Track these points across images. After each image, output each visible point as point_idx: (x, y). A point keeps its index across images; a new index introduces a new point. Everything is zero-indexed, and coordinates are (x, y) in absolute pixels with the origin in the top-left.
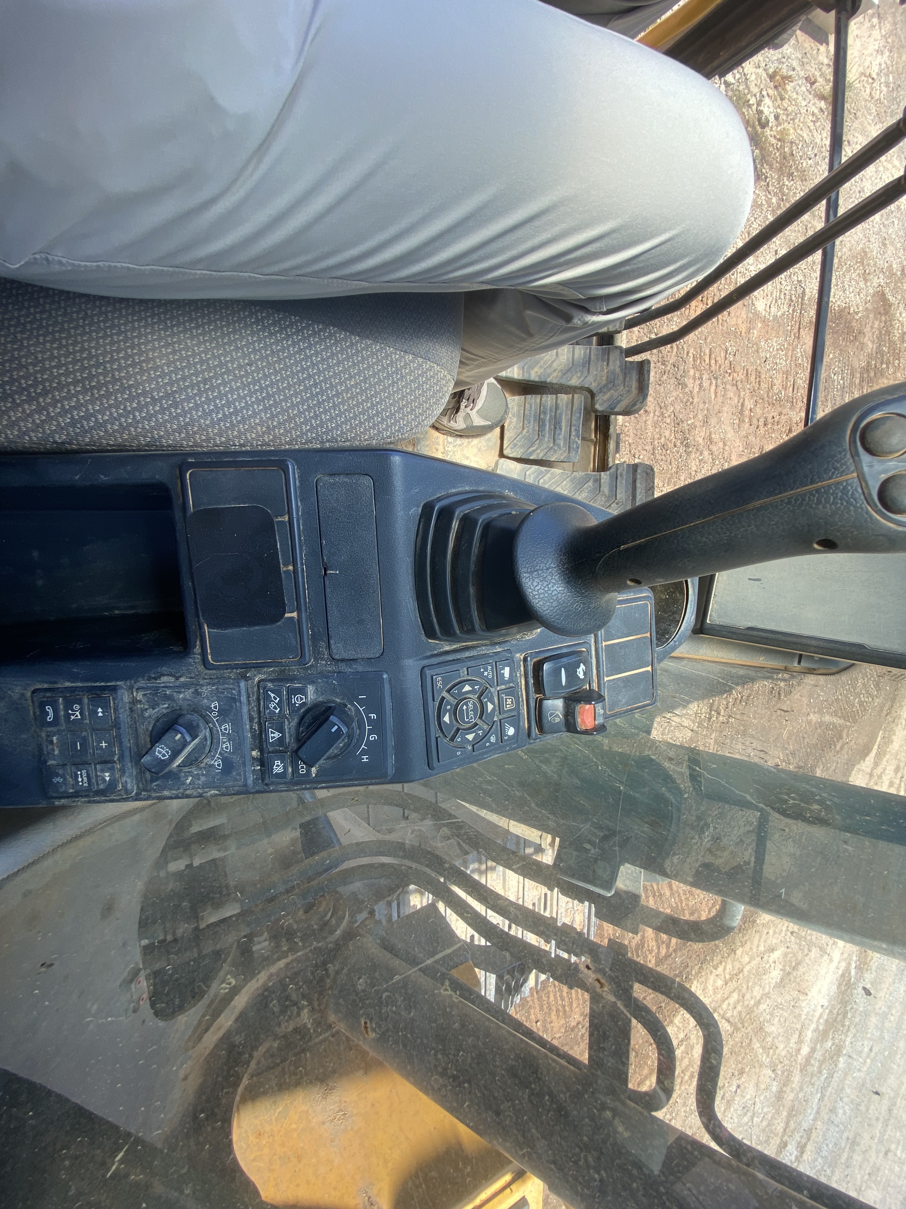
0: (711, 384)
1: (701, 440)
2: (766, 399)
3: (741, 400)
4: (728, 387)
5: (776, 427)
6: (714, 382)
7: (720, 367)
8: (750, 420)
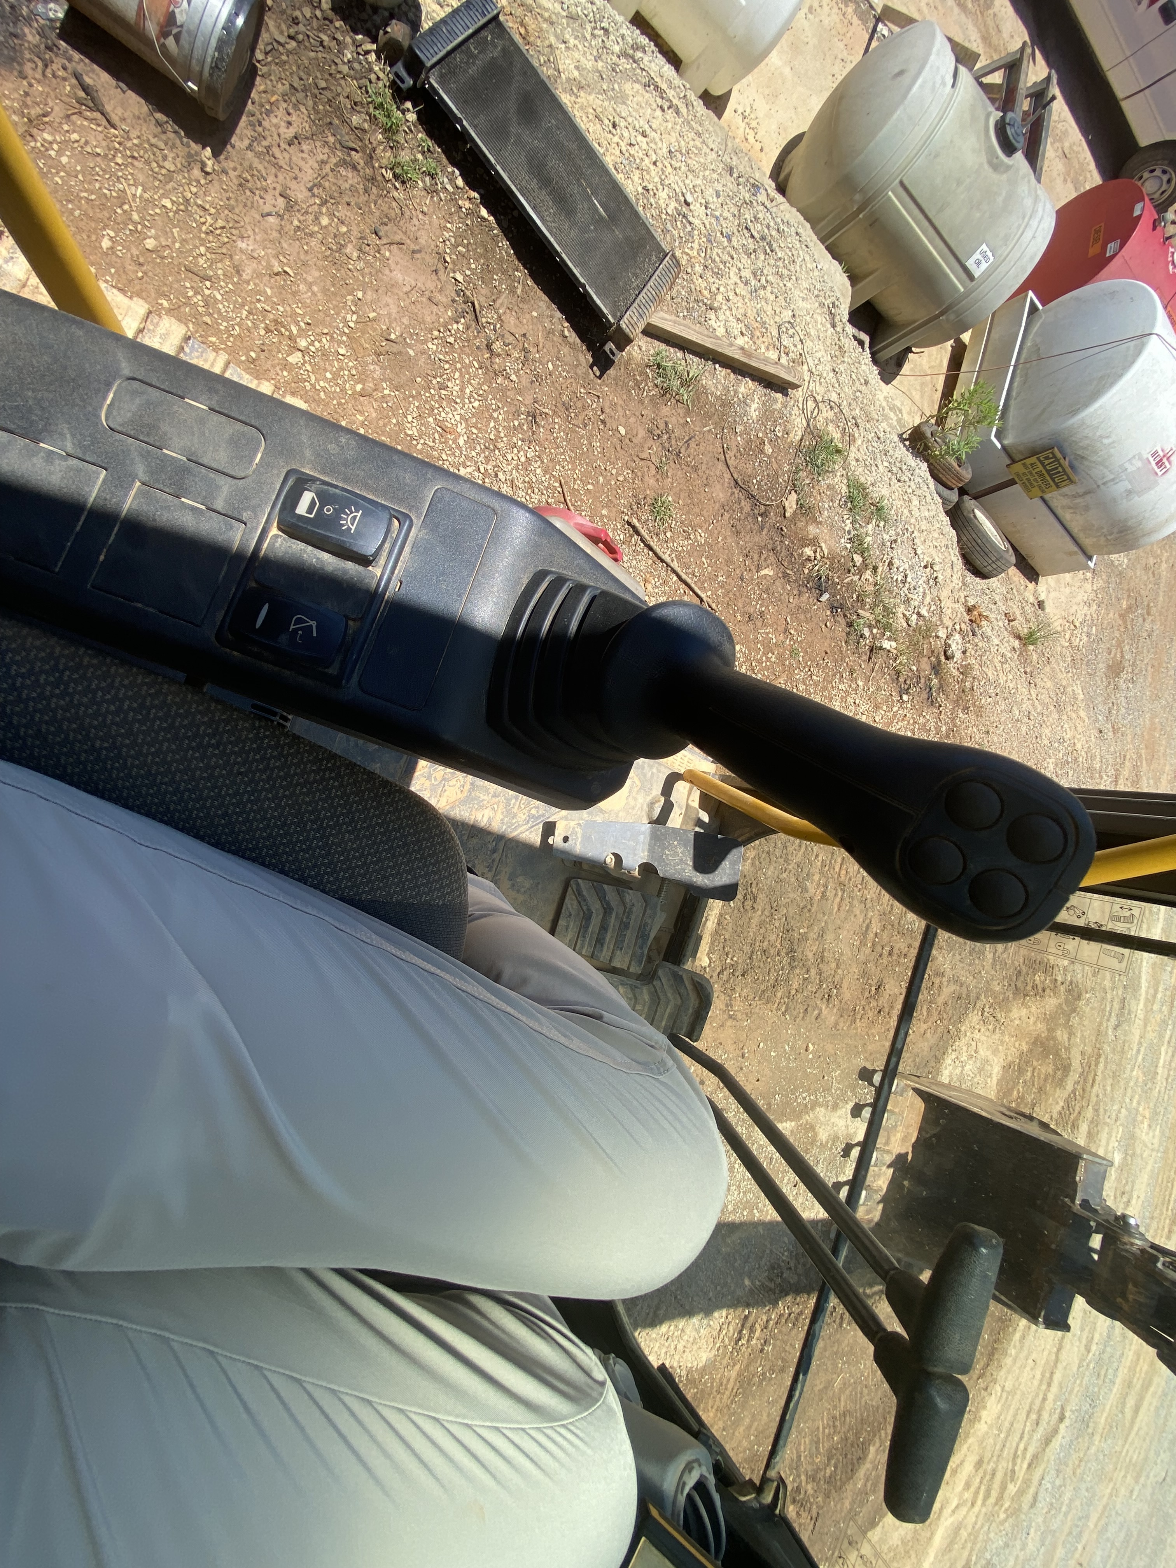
1: (810, 955)
3: (867, 921)
4: (856, 903)
5: (902, 960)
8: (873, 945)
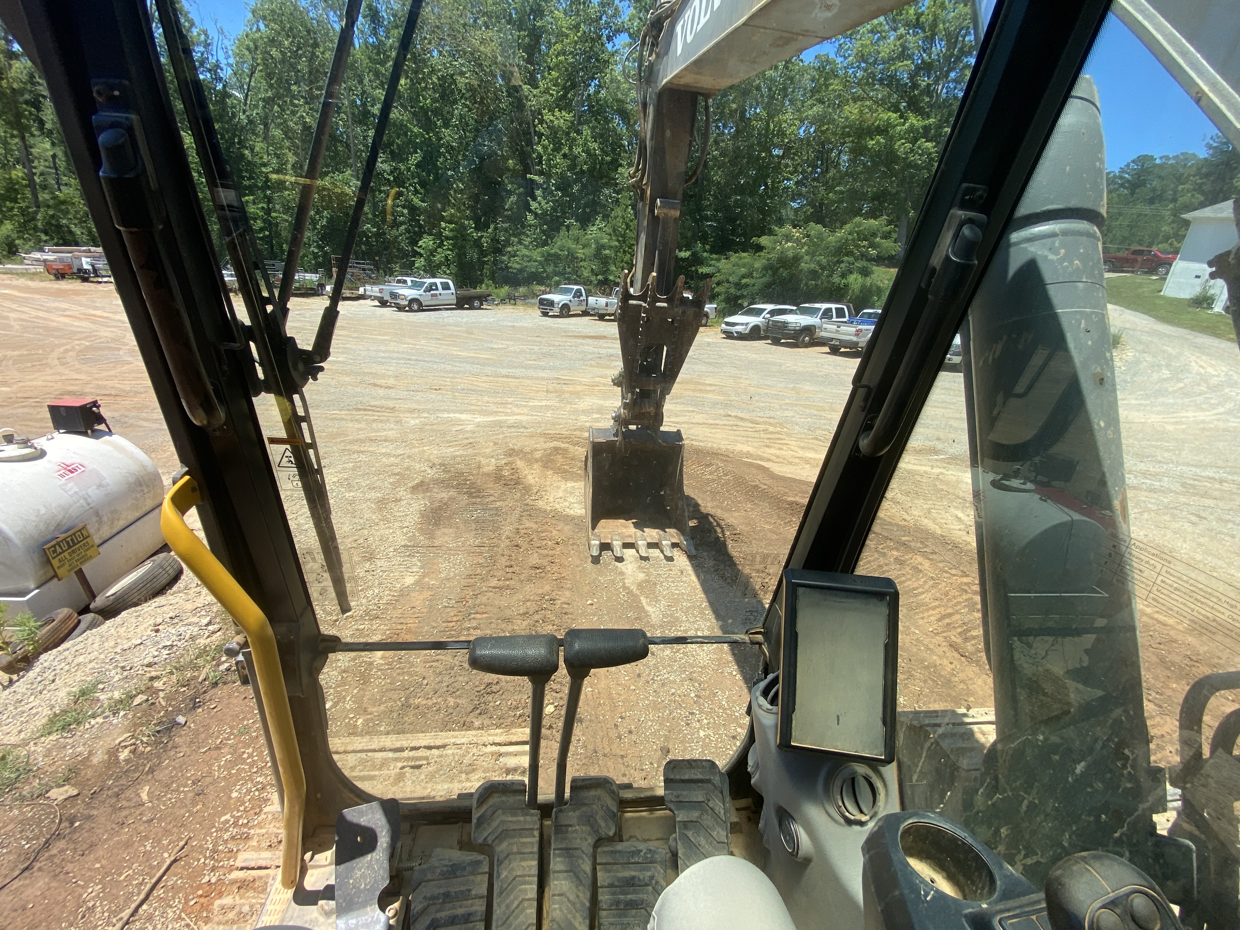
0: (474, 618)
1: (525, 623)
2: (489, 568)
3: (490, 589)
4: (478, 602)
5: (514, 558)
6: (473, 616)
7: (460, 612)
8: (507, 580)
